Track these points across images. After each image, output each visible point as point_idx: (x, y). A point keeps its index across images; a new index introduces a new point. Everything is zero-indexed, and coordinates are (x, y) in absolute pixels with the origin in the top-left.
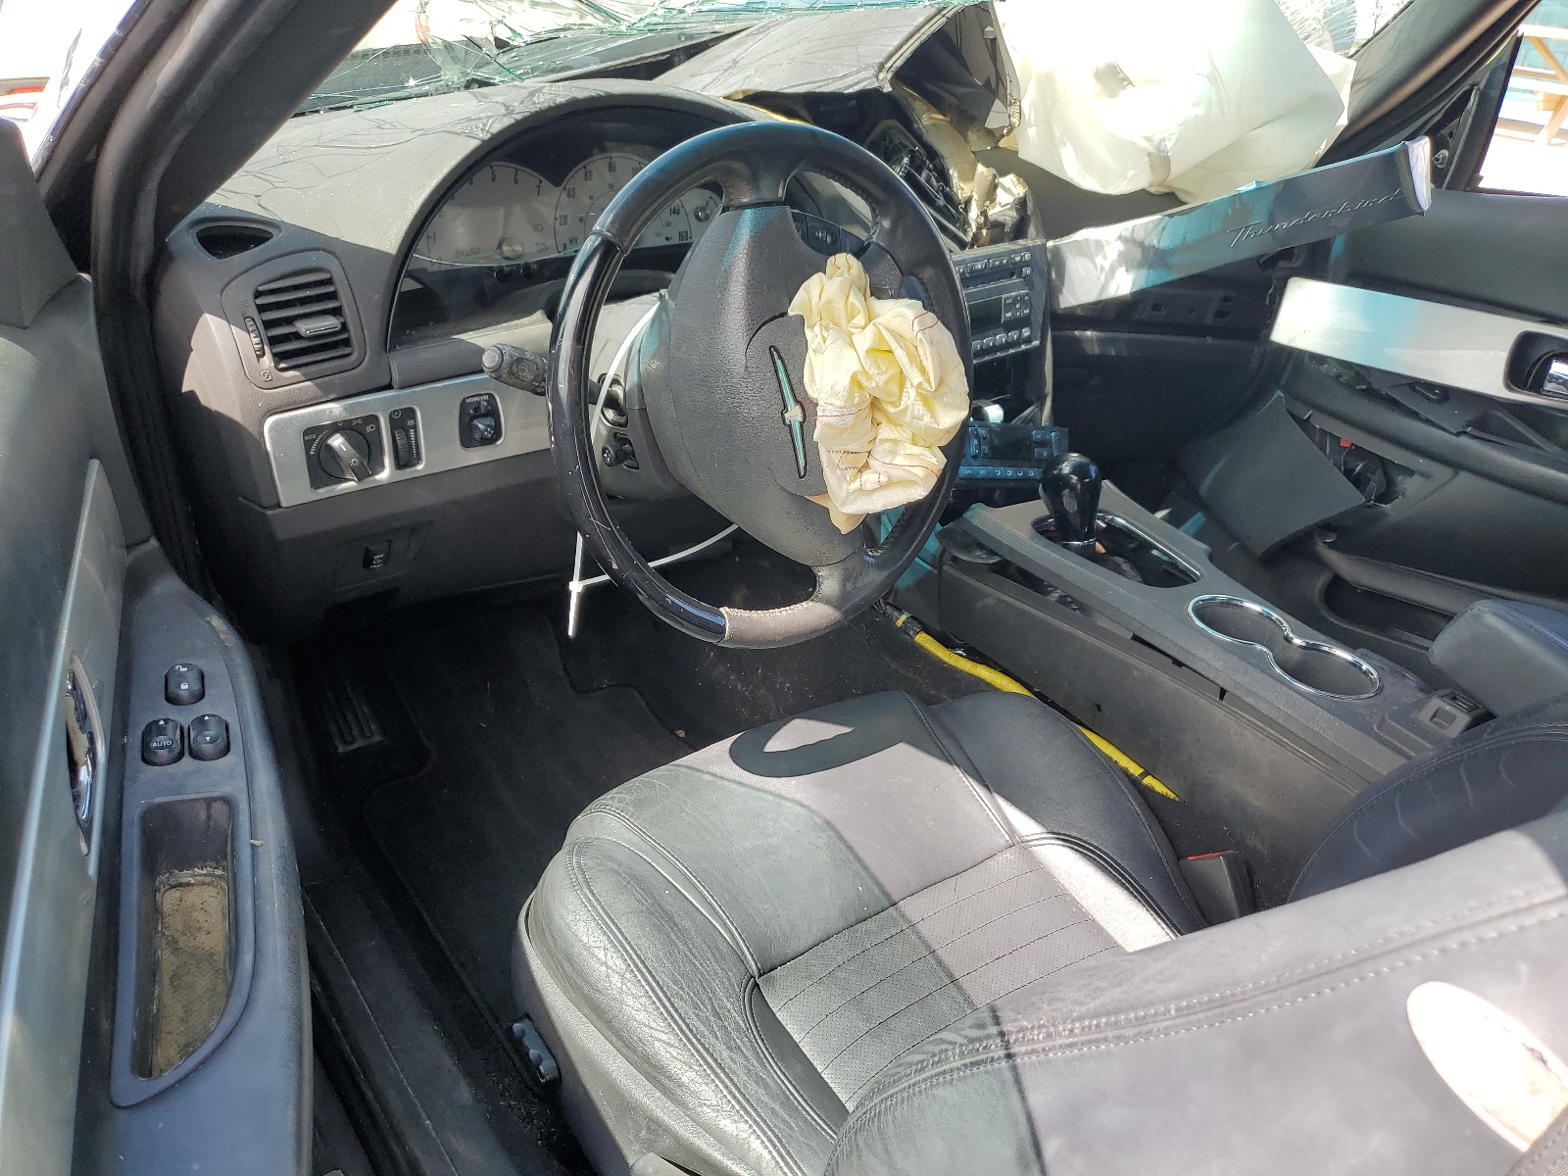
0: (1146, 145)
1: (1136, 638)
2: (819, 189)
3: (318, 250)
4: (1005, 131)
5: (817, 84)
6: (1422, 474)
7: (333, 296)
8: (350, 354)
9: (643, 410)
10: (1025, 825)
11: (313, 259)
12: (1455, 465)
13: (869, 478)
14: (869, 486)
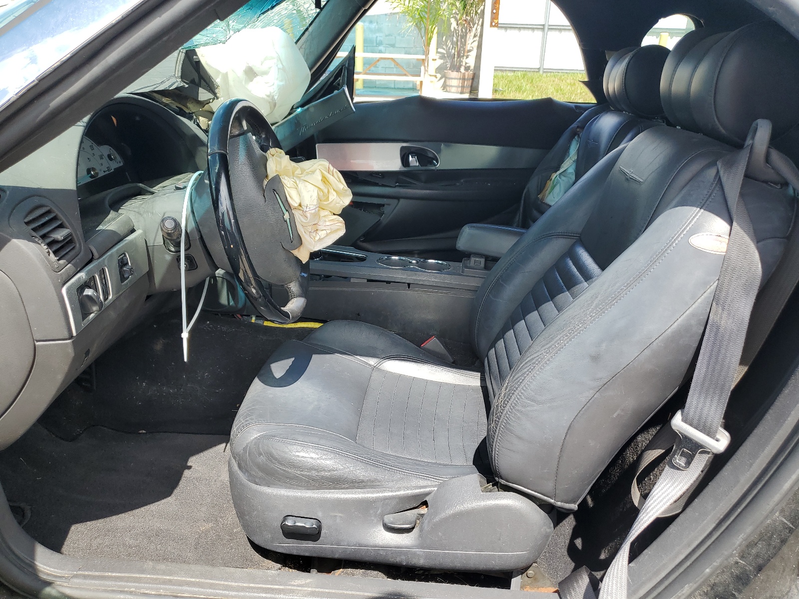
0: (267, 98)
1: (369, 281)
2: (185, 132)
3: (34, 196)
4: (211, 101)
5: (154, 86)
6: (387, 205)
7: (55, 218)
8: (74, 248)
9: (201, 238)
10: (372, 361)
11: (36, 201)
12: (398, 198)
13: (322, 234)
14: (322, 237)
